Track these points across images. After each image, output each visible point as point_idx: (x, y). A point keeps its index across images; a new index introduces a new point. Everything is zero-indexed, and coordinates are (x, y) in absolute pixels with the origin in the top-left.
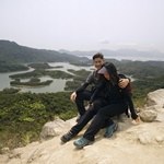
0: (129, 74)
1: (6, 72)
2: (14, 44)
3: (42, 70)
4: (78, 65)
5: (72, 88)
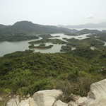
1: (26, 40)
3: (47, 38)
4: (69, 35)
5: (65, 50)
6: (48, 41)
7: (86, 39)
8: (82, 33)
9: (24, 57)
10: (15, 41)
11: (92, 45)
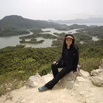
0: (95, 36)
1: (17, 35)
2: (20, 18)
3: (38, 33)
4: (60, 30)
5: (56, 45)
6: (39, 36)
7: (75, 34)
8: (72, 28)
9: (15, 52)
10: (5, 36)
11: (81, 40)
